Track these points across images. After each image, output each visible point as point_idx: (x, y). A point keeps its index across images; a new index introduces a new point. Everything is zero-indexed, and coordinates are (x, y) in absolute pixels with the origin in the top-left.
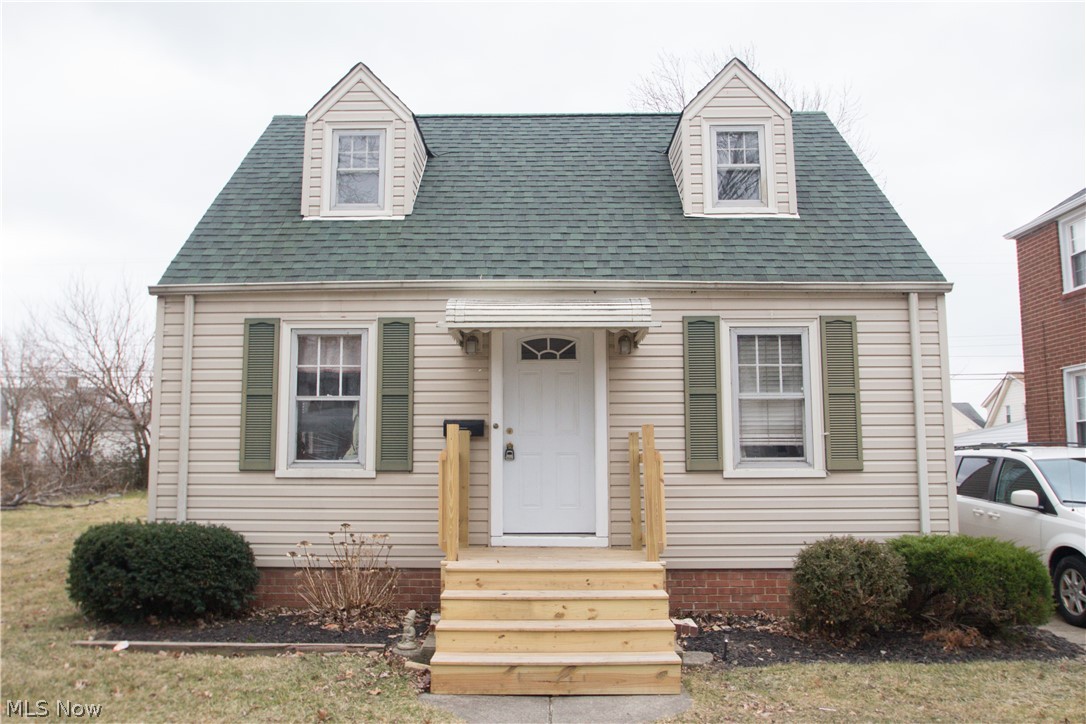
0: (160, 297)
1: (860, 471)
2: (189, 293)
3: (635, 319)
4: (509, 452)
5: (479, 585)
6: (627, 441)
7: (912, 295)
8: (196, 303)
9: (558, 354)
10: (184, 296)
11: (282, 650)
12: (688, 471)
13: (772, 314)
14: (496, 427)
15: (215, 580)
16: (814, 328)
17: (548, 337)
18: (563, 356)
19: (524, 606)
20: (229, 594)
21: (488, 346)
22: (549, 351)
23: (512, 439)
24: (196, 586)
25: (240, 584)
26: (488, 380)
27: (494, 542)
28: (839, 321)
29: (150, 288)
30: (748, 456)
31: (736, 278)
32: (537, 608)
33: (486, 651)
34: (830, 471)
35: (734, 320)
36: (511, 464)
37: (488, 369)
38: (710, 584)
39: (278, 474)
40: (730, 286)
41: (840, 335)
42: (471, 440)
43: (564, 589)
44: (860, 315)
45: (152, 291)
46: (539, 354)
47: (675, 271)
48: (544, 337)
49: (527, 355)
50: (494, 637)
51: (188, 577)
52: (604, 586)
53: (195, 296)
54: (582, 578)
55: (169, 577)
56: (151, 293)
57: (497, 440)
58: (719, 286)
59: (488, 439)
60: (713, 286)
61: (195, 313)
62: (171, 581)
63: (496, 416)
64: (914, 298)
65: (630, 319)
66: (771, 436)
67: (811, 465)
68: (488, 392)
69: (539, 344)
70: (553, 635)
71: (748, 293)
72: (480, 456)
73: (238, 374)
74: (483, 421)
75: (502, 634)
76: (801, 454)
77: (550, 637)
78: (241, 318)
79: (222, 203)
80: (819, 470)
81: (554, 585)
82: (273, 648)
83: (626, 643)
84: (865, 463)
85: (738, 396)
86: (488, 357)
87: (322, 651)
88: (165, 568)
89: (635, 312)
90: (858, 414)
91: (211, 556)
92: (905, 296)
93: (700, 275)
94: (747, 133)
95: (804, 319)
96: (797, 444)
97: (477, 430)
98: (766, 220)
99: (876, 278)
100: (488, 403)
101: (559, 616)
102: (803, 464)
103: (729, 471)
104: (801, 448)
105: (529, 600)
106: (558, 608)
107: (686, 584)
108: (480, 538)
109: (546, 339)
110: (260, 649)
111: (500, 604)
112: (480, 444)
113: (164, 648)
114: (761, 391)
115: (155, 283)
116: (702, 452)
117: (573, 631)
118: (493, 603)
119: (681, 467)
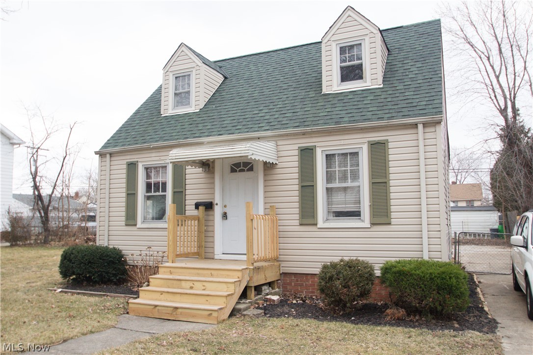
0: (100, 155)
1: (389, 224)
2: (108, 153)
3: (242, 152)
4: (225, 216)
5: (171, 273)
6: (269, 210)
7: (419, 125)
8: (111, 157)
9: (246, 169)
10: (106, 154)
11: (104, 295)
12: (301, 225)
13: (342, 142)
14: (217, 204)
15: (102, 268)
16: (365, 148)
17: (242, 161)
18: (248, 170)
19: (178, 282)
20: (109, 275)
21: (213, 168)
22: (242, 168)
23: (226, 210)
24: (93, 270)
25: (115, 271)
26: (213, 183)
27: (216, 257)
28: (378, 143)
29: (95, 152)
30: (336, 216)
31: (326, 125)
32: (183, 283)
33: (156, 300)
34: (373, 224)
35: (323, 147)
36: (225, 221)
37: (214, 178)
38: (312, 282)
39: (138, 226)
40: (319, 130)
41: (379, 150)
42: (205, 211)
43: (202, 277)
44: (390, 139)
45: (96, 153)
46: (238, 170)
47: (297, 124)
48: (239, 162)
49: (233, 170)
50: (159, 294)
51: (90, 266)
52: (217, 276)
53: (110, 154)
54: (209, 272)
55: (84, 266)
56: (96, 154)
57: (218, 211)
58: (313, 130)
59: (213, 210)
60: (310, 131)
61: (111, 161)
62: (84, 268)
63: (217, 199)
64: (420, 126)
65: (240, 152)
66: (347, 206)
67: (363, 221)
68: (214, 188)
69: (237, 165)
70: (180, 295)
71: (331, 132)
72: (211, 218)
73: (124, 185)
74: (212, 202)
75: (162, 293)
76: (359, 215)
77: (178, 296)
78: (125, 162)
79: (137, 112)
80: (367, 224)
81: (198, 275)
82: (101, 295)
83: (207, 301)
84: (392, 220)
85: (325, 185)
86: (213, 173)
87: (115, 297)
88: (83, 263)
89: (242, 149)
90: (388, 193)
91: (100, 259)
92: (415, 126)
93: (308, 125)
94: (356, 45)
95: (360, 144)
96: (357, 210)
97: (209, 206)
98: (362, 90)
99: (401, 117)
100: (214, 194)
101: (191, 288)
102: (359, 220)
103: (321, 224)
104: (360, 212)
105: (180, 280)
106: (190, 284)
107: (301, 281)
108: (210, 255)
109: (241, 163)
110: (98, 294)
111: (170, 281)
112: (211, 213)
113: (70, 292)
114: (339, 182)
115: (98, 150)
116: (308, 215)
117: (186, 294)
118: (168, 281)
119: (297, 222)
